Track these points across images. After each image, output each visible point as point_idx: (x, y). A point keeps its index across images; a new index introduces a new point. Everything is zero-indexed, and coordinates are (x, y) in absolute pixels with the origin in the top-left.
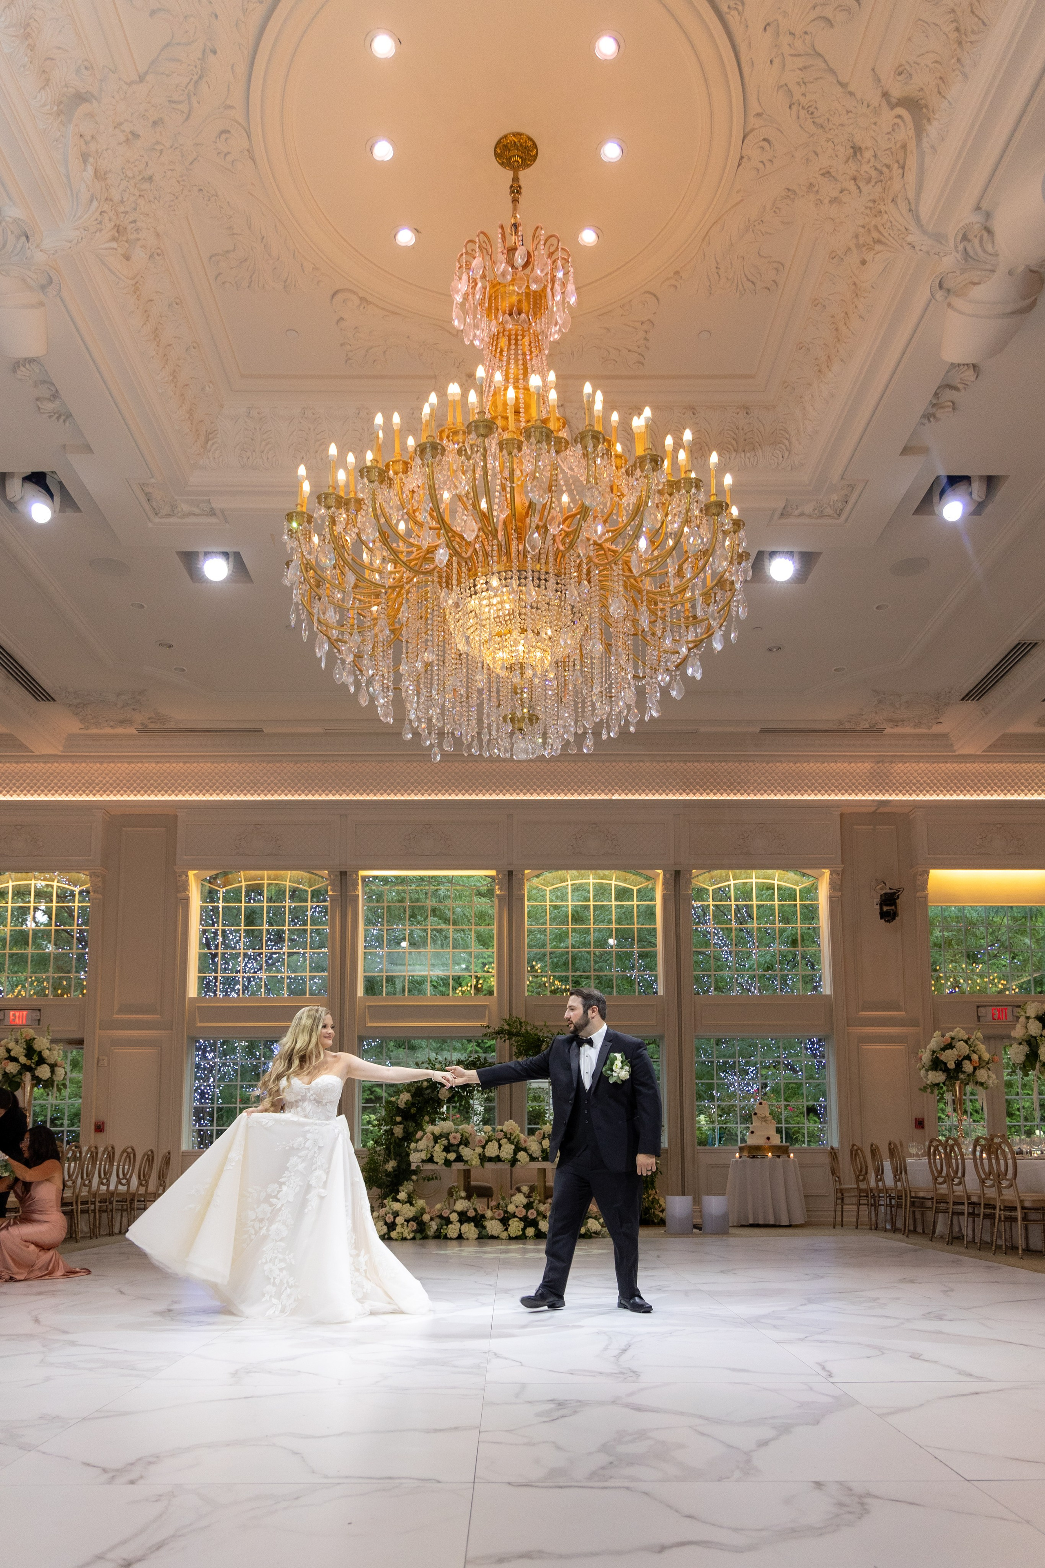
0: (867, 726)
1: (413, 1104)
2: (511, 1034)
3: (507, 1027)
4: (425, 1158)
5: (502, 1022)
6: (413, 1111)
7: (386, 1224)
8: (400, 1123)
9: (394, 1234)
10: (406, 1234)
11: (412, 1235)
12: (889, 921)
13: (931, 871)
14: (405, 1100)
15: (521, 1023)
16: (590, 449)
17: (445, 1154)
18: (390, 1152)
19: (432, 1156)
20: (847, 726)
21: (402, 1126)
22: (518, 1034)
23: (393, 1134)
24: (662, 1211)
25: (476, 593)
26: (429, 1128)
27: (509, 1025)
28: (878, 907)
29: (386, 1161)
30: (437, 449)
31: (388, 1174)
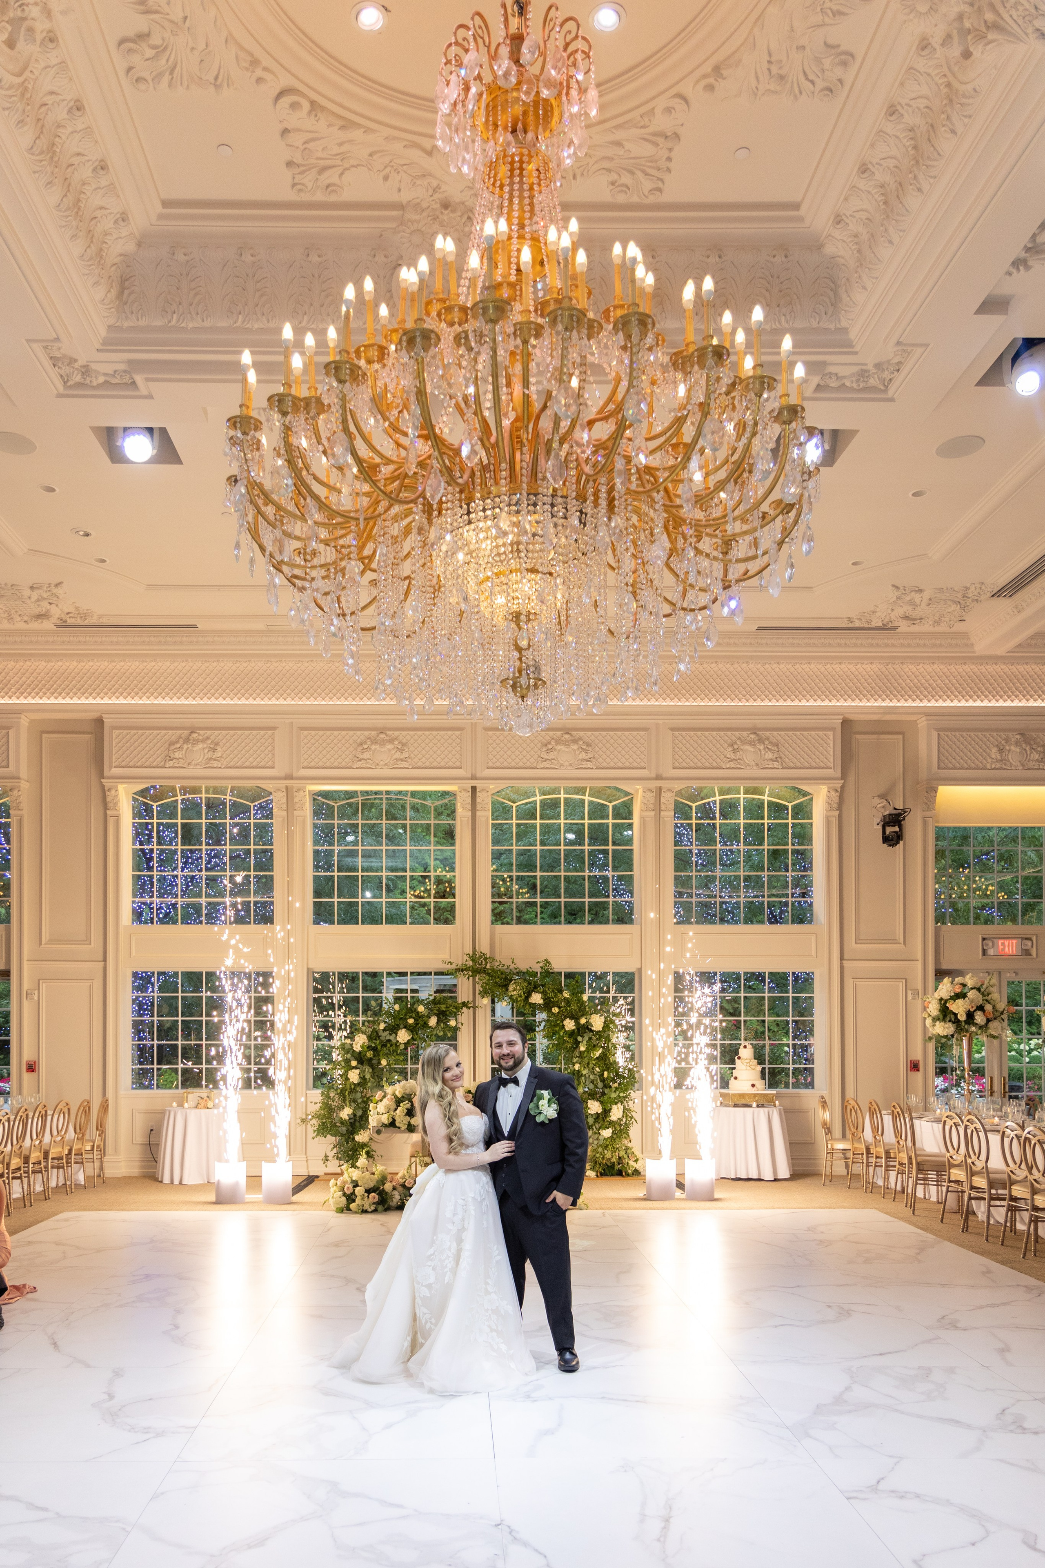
0: (880, 624)
1: (369, 1048)
2: (475, 972)
3: (470, 963)
4: (386, 1122)
5: (465, 957)
6: (370, 1054)
7: (344, 1194)
8: (356, 1068)
9: (353, 1206)
10: (366, 1207)
11: (373, 1208)
12: (893, 845)
13: (940, 788)
14: (361, 1043)
15: (486, 959)
16: (635, 339)
17: (408, 1118)
18: (345, 1097)
19: (394, 1120)
20: (857, 624)
21: (357, 1071)
22: (484, 971)
23: (347, 1079)
24: (636, 1161)
25: (470, 522)
26: (389, 1090)
27: (473, 960)
28: (880, 827)
29: (341, 1108)
30: (429, 338)
31: (342, 1122)
